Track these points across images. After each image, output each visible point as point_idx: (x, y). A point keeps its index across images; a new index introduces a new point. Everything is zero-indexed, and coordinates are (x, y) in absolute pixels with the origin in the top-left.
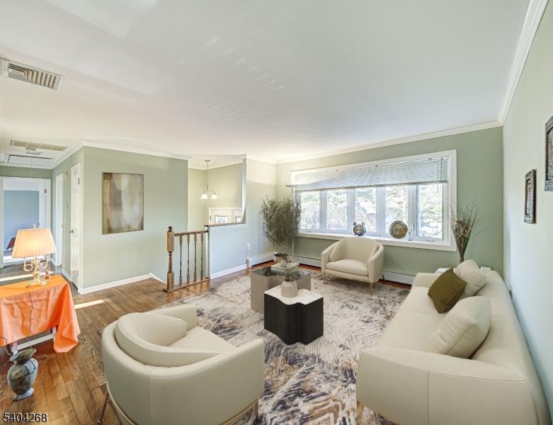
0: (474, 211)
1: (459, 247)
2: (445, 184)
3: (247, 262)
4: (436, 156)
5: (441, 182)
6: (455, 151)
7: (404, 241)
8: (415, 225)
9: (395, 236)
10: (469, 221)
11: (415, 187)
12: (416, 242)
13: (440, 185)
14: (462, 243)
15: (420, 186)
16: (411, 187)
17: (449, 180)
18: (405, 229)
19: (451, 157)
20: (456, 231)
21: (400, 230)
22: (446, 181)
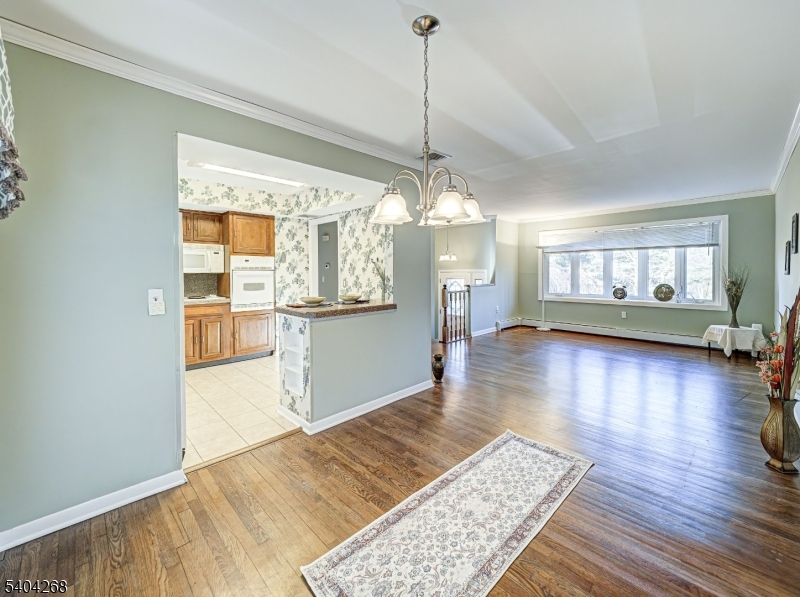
0: (746, 272)
1: (731, 304)
2: (716, 247)
3: (497, 324)
4: (707, 221)
5: (712, 245)
6: (727, 216)
7: (672, 303)
8: (683, 288)
9: (661, 299)
10: (742, 280)
11: (683, 249)
12: (684, 304)
13: (711, 248)
14: (734, 301)
15: (688, 249)
16: (678, 249)
17: (720, 242)
18: (672, 292)
19: (723, 221)
20: (729, 290)
21: (666, 293)
22: (717, 245)
